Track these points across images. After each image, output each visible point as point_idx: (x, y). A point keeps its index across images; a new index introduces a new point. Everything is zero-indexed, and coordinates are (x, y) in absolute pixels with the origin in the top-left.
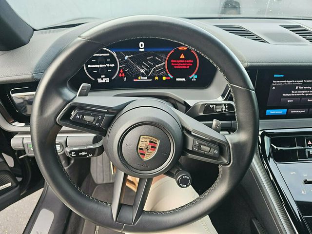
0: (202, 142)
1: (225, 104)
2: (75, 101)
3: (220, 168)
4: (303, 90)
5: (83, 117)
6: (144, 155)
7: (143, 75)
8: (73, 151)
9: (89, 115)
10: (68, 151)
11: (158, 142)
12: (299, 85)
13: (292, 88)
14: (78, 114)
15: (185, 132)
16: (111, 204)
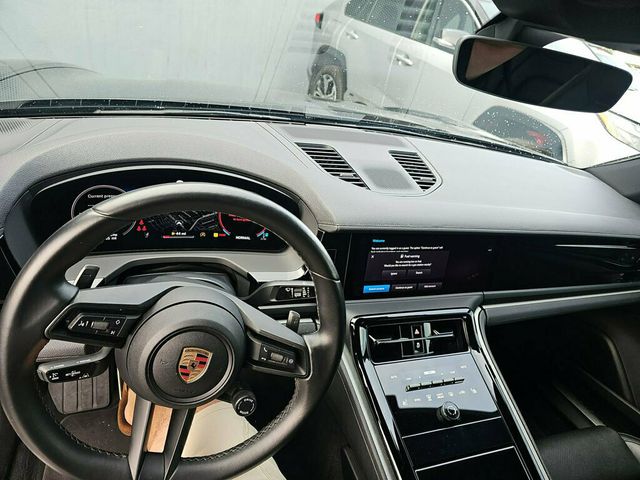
0: (272, 348)
1: (306, 287)
2: (78, 300)
3: (297, 382)
4: (410, 259)
5: (90, 323)
6: (188, 375)
7: (179, 229)
8: (55, 371)
9: (101, 320)
10: (45, 371)
11: (210, 355)
12: (405, 254)
13: (395, 257)
14: (84, 320)
15: (248, 334)
16: (127, 455)
